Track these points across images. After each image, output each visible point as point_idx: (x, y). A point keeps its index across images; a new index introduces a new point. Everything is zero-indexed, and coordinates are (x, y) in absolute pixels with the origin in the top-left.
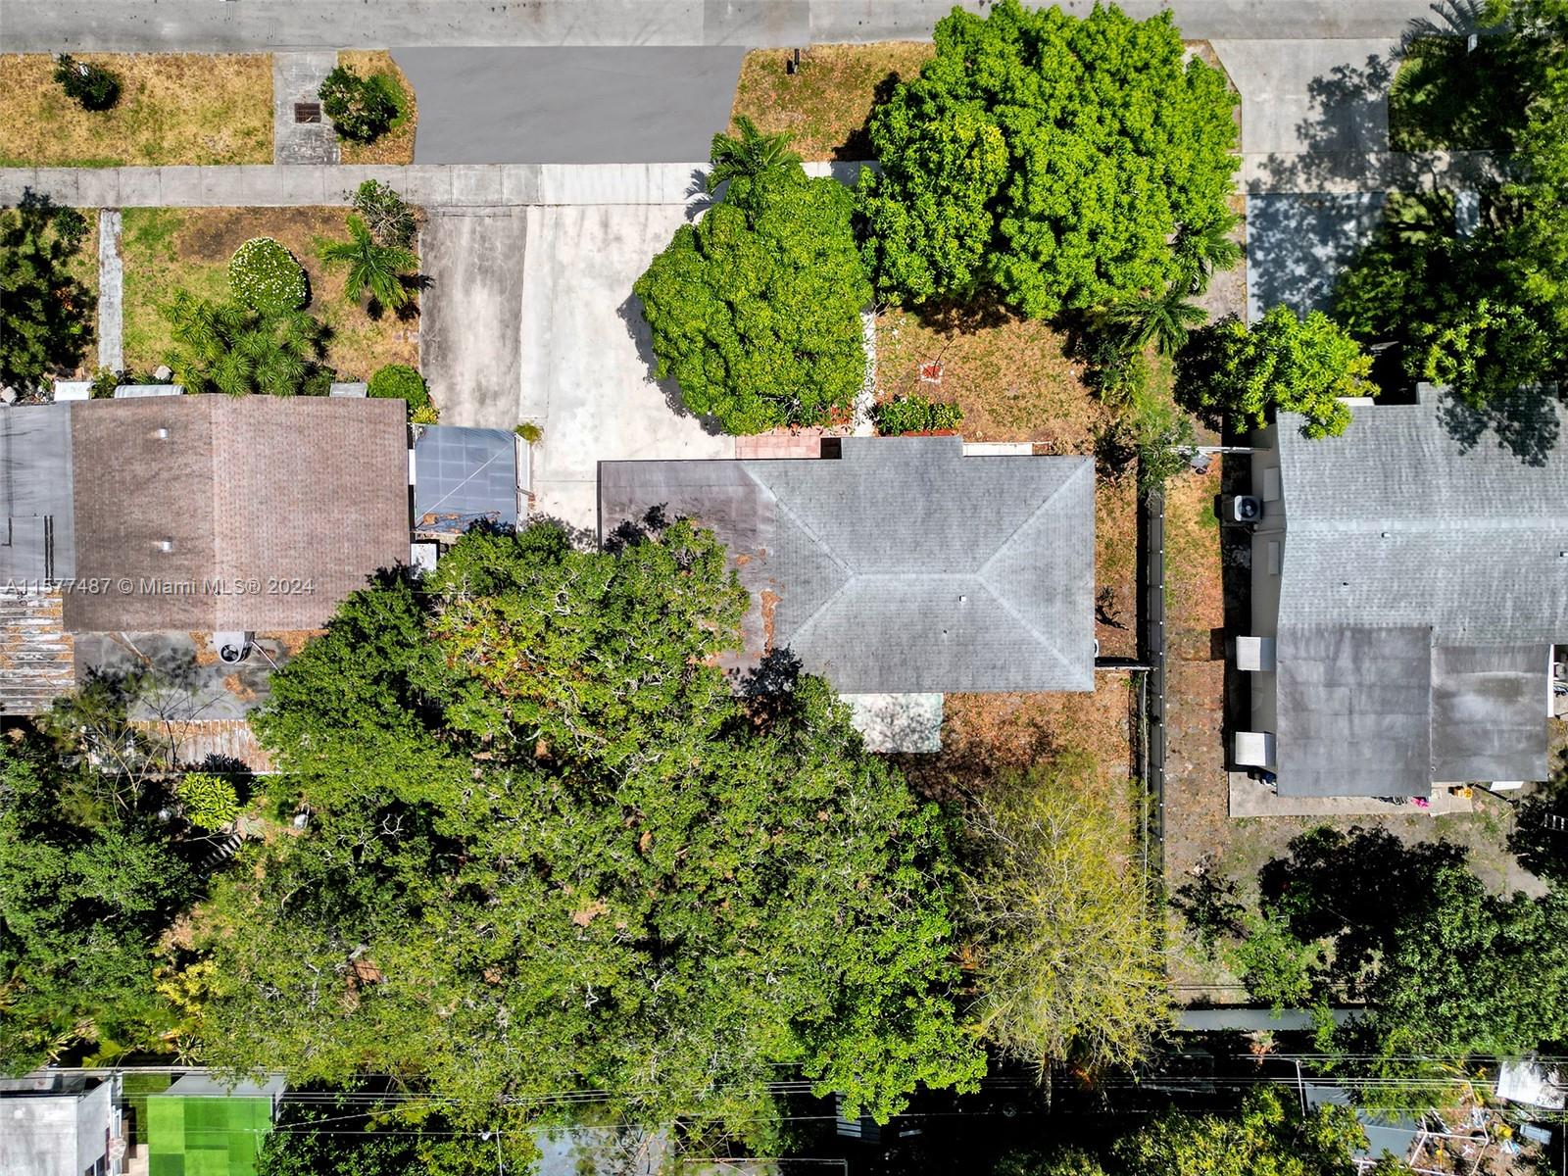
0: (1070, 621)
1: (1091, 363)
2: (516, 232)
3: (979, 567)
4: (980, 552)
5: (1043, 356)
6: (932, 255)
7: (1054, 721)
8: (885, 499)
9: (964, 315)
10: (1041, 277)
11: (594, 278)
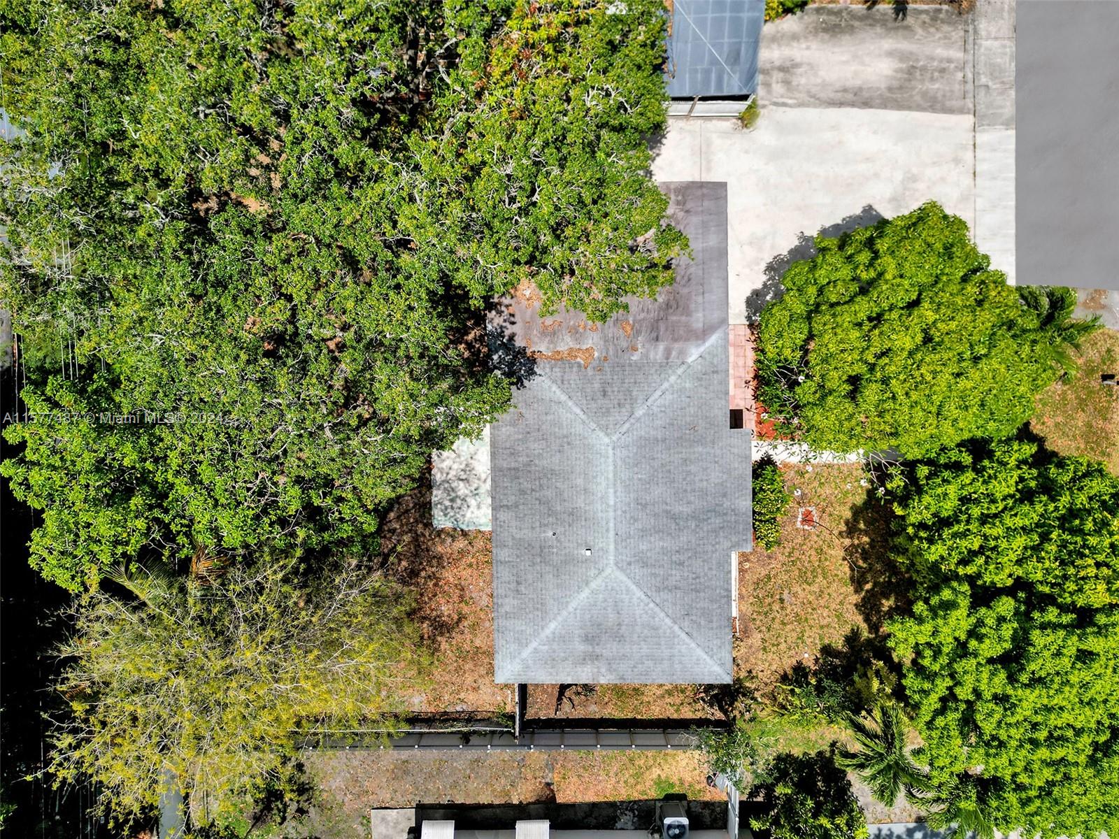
0: (566, 659)
1: (815, 674)
2: (948, 104)
3: (621, 569)
4: (637, 570)
5: (822, 627)
6: (958, 522)
7: (463, 638)
8: (689, 473)
9: (863, 549)
10: (950, 640)
11: (903, 182)
